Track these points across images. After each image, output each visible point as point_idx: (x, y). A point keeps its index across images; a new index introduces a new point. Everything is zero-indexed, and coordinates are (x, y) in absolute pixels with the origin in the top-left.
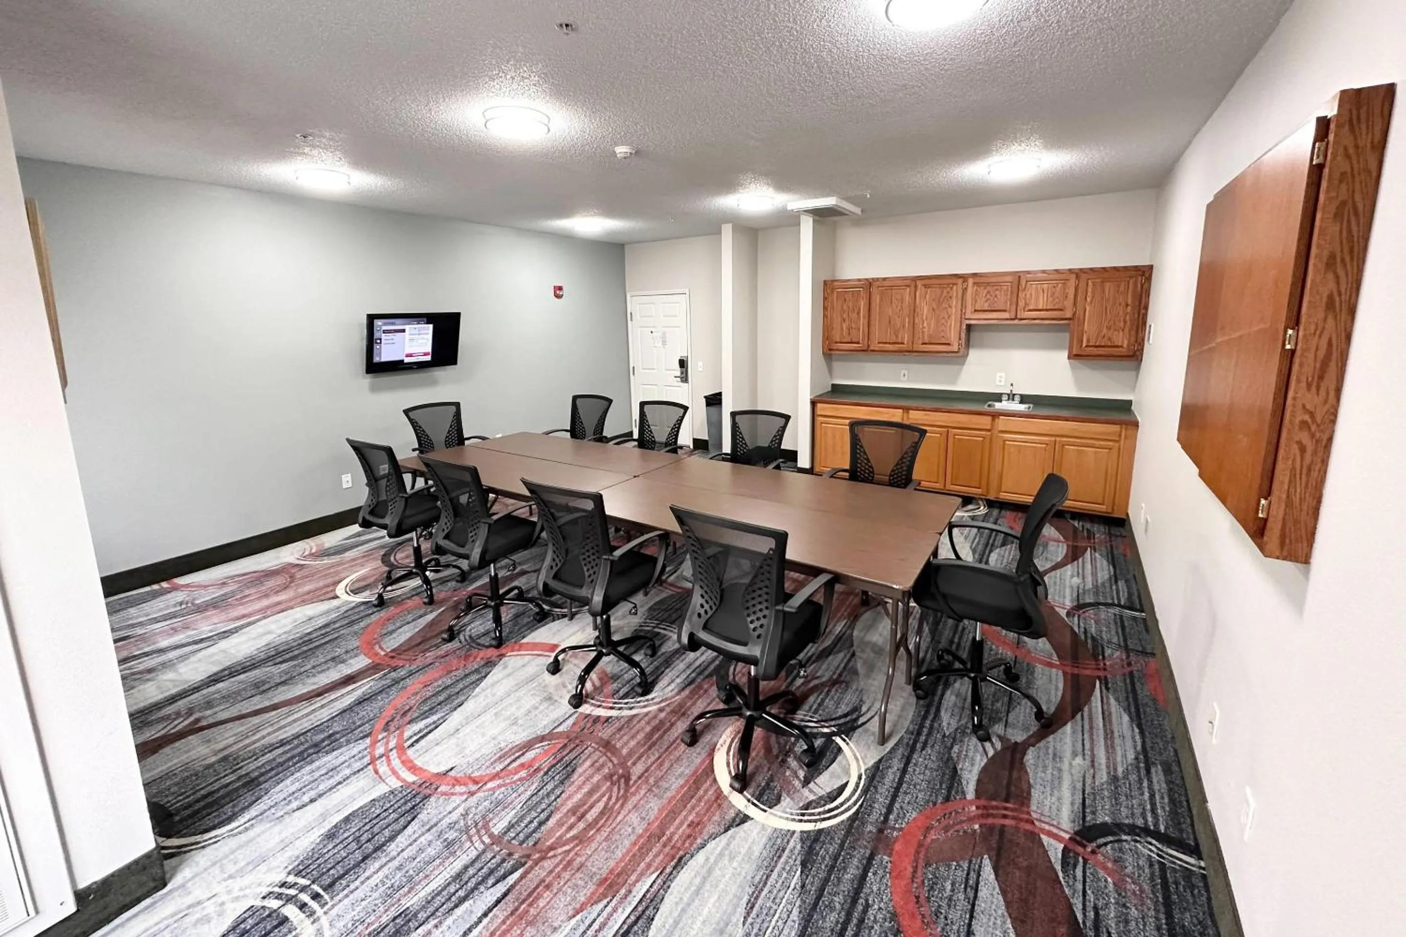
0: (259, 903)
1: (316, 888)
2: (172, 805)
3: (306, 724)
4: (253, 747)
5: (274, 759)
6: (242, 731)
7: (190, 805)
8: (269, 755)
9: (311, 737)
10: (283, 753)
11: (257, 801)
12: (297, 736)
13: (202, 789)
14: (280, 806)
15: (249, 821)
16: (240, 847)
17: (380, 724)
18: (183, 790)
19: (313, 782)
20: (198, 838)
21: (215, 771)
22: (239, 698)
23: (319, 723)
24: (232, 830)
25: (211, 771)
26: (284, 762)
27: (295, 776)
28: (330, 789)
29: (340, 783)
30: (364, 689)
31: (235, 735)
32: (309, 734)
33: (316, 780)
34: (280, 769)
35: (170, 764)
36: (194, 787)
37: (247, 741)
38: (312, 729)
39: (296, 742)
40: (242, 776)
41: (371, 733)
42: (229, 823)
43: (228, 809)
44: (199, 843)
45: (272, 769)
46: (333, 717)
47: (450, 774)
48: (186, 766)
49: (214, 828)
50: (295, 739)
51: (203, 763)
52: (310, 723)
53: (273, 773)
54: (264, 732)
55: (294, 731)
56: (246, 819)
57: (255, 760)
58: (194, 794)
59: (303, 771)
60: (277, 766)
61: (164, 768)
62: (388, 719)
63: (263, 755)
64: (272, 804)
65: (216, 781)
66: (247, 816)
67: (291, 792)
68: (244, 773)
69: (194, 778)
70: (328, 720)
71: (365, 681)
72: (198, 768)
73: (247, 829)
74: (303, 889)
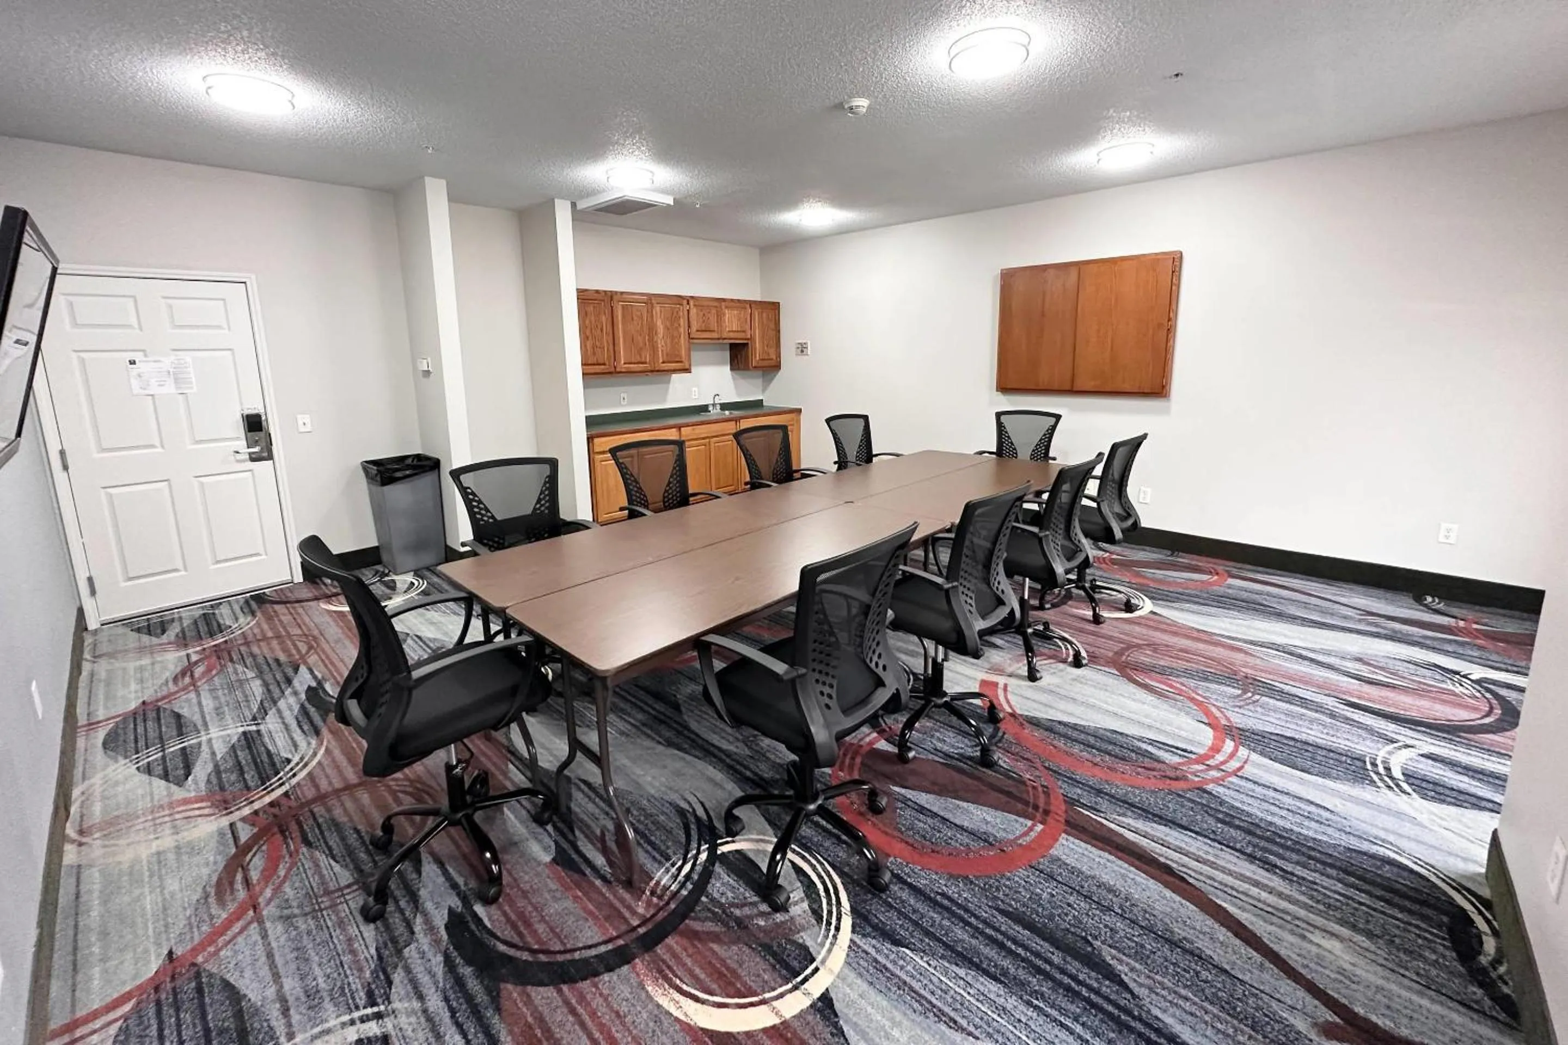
0: (1414, 795)
1: (1369, 767)
2: (1444, 939)
3: (1229, 859)
4: (1303, 898)
5: (1298, 863)
6: (1292, 932)
7: (1424, 918)
8: (1297, 873)
9: (1240, 842)
10: (1283, 859)
11: (1355, 850)
12: (1251, 858)
13: (1398, 919)
14: (1339, 826)
15: (1376, 844)
16: (1400, 835)
17: (1179, 786)
18: (1420, 941)
19: (1292, 811)
20: (1433, 879)
21: (1368, 922)
22: (1240, 989)
23: (1216, 845)
24: (1397, 853)
25: (1371, 927)
26: (1293, 850)
27: (1299, 830)
28: (1287, 794)
29: (1275, 790)
30: (1130, 821)
31: (1304, 937)
32: (1238, 846)
33: (1288, 810)
34: (1304, 849)
35: (1415, 998)
36: (1405, 930)
37: (1302, 913)
38: (1228, 846)
39: (1259, 854)
40: (1346, 885)
41: (1198, 789)
42: (1397, 861)
43: (1387, 871)
44: (1435, 874)
45: (1310, 857)
46: (1196, 833)
47: (1206, 721)
48: (1396, 969)
49: (1412, 871)
50: (1255, 858)
51: (1373, 948)
52: (1222, 854)
53: (1313, 853)
54: (1272, 899)
55: (1247, 865)
56: (1378, 848)
57: (1315, 883)
58: (1410, 924)
59: (1288, 826)
60: (1303, 854)
61: (1425, 1002)
62: (1168, 781)
63: (1304, 879)
64: (1343, 834)
65: (1375, 910)
66: (1374, 849)
67: (1318, 825)
68: (1340, 885)
69: (1397, 941)
70: (1205, 837)
71: (1112, 826)
72: (1384, 947)
73: (1383, 841)
74: (1377, 773)
